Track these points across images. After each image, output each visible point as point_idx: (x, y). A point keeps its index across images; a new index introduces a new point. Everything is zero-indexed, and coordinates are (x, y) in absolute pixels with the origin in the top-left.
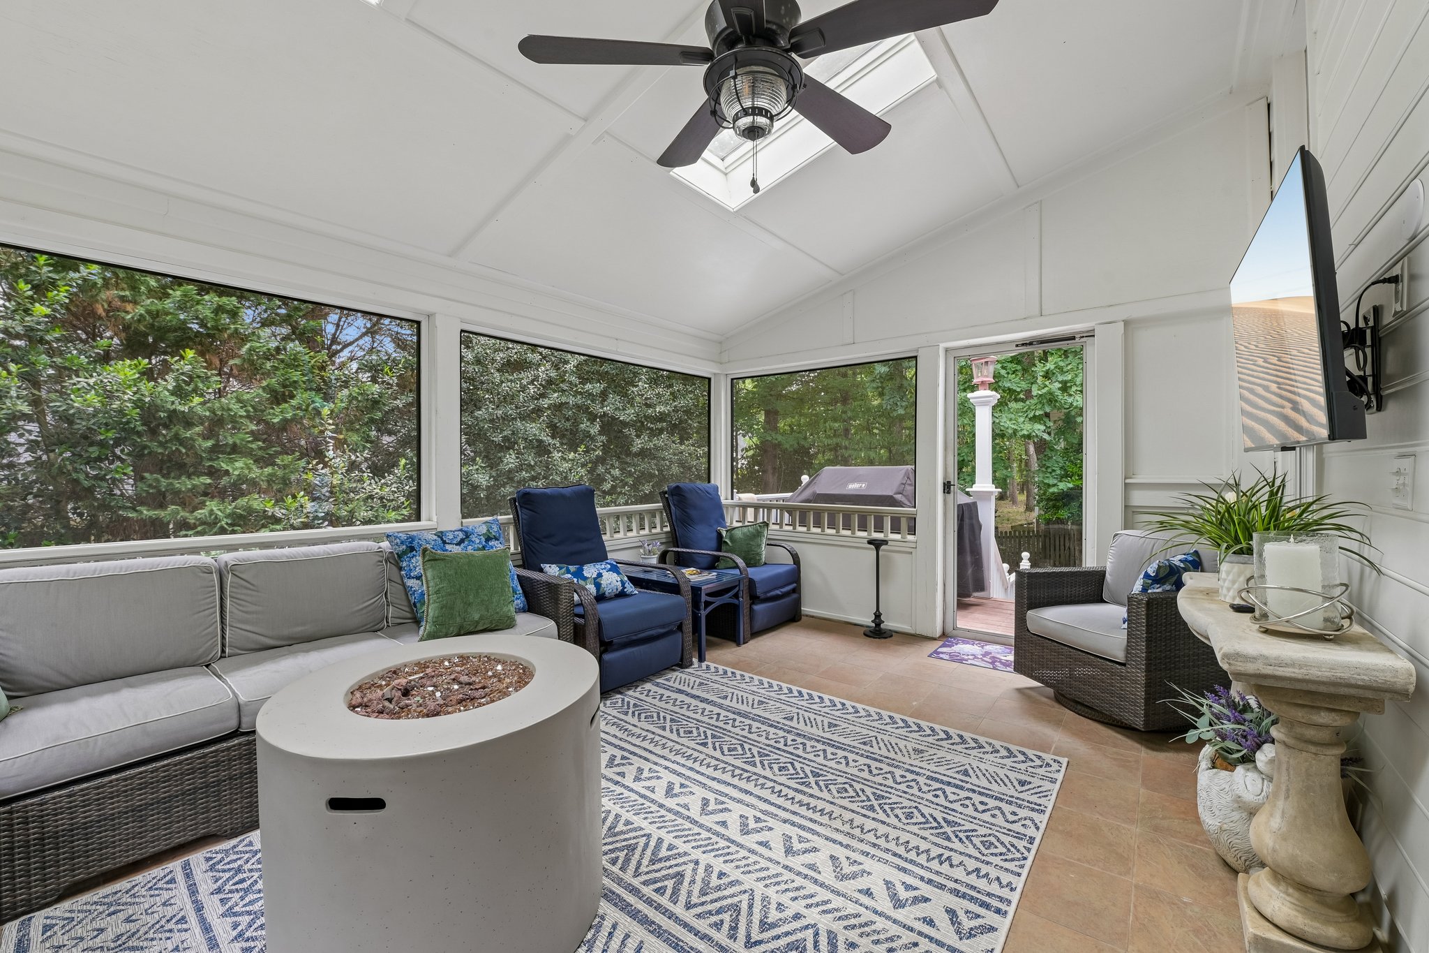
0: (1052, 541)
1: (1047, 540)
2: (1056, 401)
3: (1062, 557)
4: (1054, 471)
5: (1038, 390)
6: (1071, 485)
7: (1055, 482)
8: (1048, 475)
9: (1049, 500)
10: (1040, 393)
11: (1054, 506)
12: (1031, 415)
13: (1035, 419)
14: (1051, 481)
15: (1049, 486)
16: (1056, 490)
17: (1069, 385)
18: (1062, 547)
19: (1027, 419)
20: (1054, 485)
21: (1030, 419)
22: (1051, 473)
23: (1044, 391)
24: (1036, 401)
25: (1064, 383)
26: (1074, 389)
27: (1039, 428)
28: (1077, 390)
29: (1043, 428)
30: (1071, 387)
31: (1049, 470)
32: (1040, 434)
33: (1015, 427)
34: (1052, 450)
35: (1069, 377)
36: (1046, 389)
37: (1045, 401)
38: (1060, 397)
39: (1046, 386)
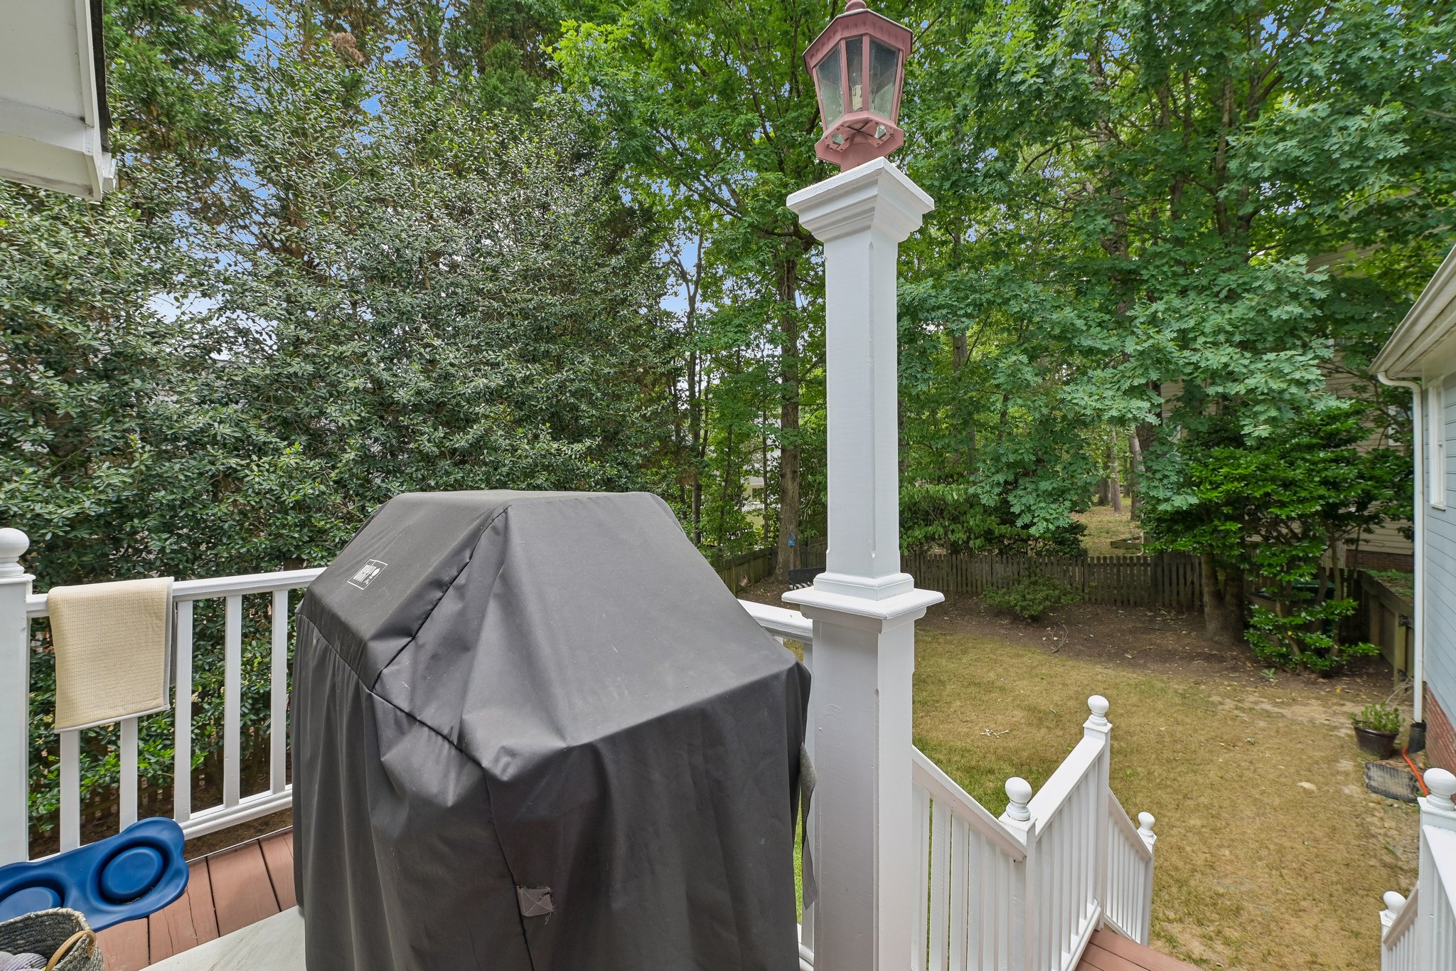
0: (1167, 572)
1: (1159, 570)
2: (1169, 362)
3: (1182, 594)
4: (1166, 477)
5: (1137, 344)
6: (1194, 500)
7: (1169, 494)
8: (1156, 483)
9: (1159, 520)
10: (1139, 348)
11: (1169, 530)
12: (1126, 386)
13: (1133, 392)
14: (1161, 494)
15: (1159, 501)
16: (1169, 508)
17: (1191, 335)
18: (1182, 581)
19: (1120, 393)
20: (1167, 500)
21: (1125, 393)
22: (1161, 480)
23: (1146, 345)
24: (1135, 364)
25: (1183, 332)
26: (1201, 340)
27: (1140, 407)
28: (1205, 343)
29: (1146, 405)
30: (1195, 339)
31: (1158, 476)
32: (1141, 415)
33: (1099, 406)
34: (1163, 442)
35: (1192, 323)
36: (1151, 342)
37: (1149, 362)
38: (1177, 354)
39: (1150, 337)
